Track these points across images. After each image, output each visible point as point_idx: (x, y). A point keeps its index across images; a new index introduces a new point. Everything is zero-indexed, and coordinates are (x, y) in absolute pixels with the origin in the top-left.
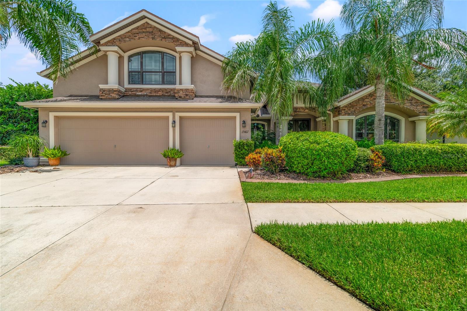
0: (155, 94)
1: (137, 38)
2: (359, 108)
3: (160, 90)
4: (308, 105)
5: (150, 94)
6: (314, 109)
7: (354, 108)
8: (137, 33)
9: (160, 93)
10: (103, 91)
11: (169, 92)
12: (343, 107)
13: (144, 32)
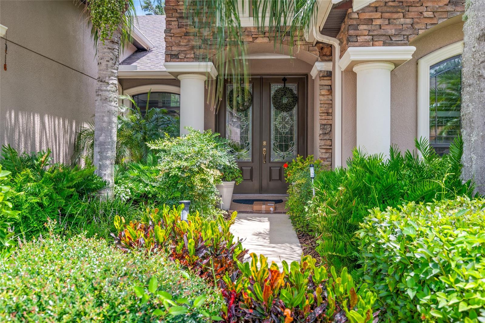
2: (430, 14)
4: (267, 20)
6: (288, 34)
7: (411, 15)
12: (363, 10)
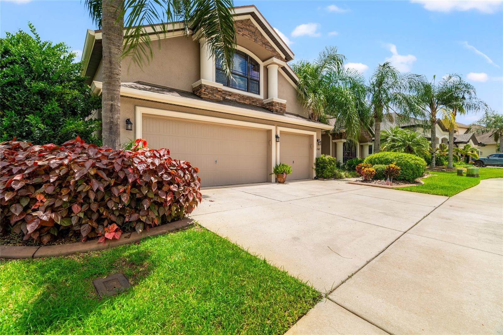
0: (243, 102)
1: (241, 33)
3: (248, 98)
5: (239, 101)
8: (242, 28)
9: (247, 102)
10: (205, 88)
11: (255, 102)
13: (247, 30)
